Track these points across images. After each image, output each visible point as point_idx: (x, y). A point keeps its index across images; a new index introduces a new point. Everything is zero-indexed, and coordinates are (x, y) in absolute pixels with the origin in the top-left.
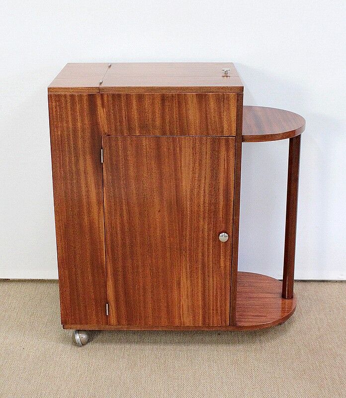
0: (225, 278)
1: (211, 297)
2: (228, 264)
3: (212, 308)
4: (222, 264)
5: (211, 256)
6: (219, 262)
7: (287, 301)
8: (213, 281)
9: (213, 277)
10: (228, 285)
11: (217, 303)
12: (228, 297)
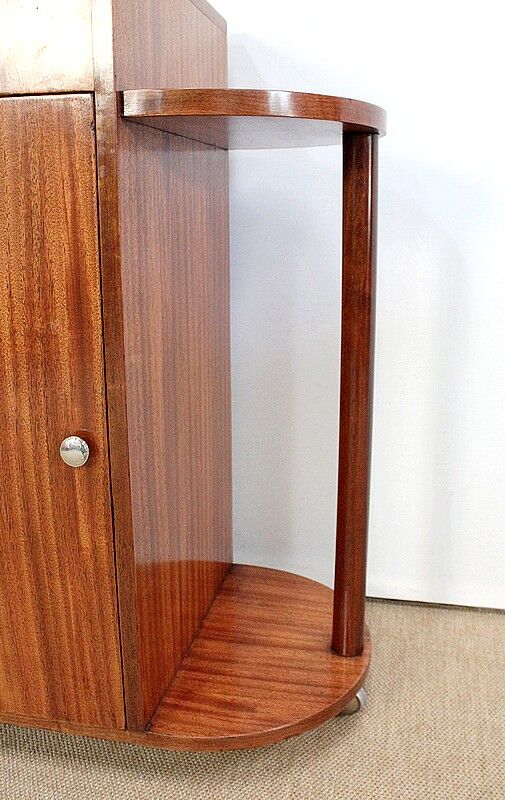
0: (99, 586)
1: (65, 640)
2: (103, 542)
3: (70, 672)
4: (85, 541)
5: (50, 512)
6: (75, 532)
7: (345, 663)
8: (65, 590)
9: (62, 577)
10: (110, 610)
11: (82, 658)
12: (114, 645)
